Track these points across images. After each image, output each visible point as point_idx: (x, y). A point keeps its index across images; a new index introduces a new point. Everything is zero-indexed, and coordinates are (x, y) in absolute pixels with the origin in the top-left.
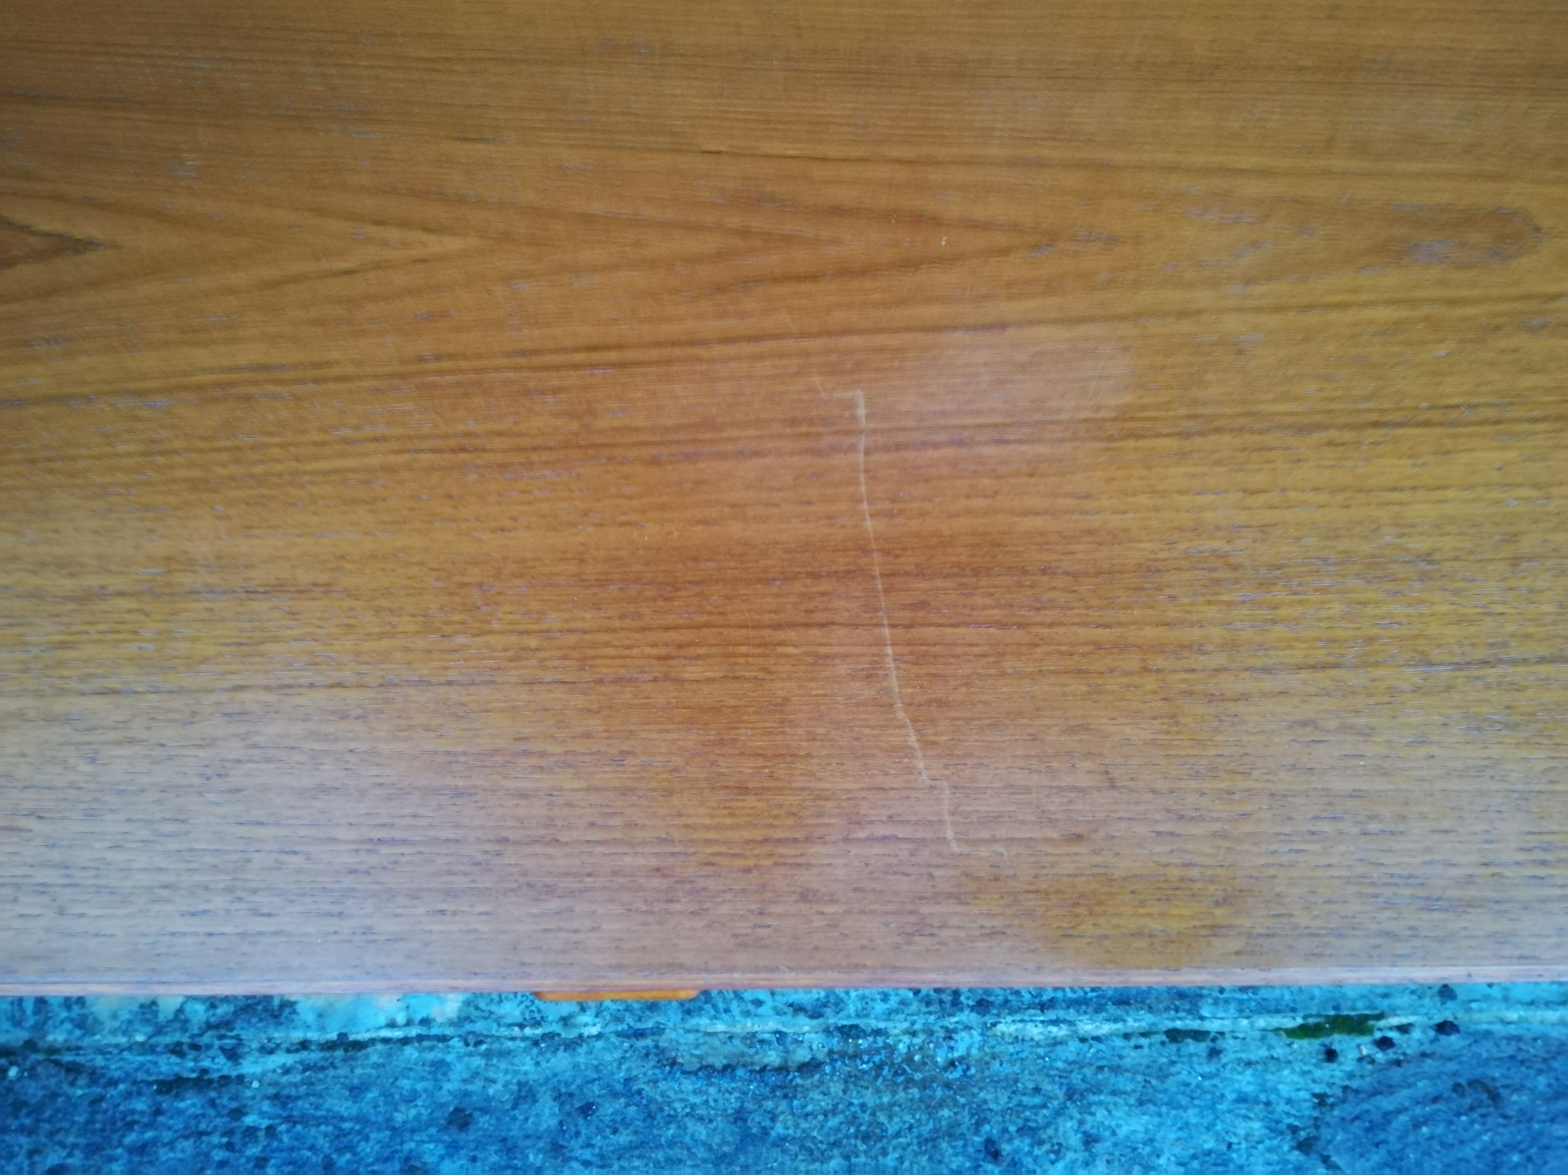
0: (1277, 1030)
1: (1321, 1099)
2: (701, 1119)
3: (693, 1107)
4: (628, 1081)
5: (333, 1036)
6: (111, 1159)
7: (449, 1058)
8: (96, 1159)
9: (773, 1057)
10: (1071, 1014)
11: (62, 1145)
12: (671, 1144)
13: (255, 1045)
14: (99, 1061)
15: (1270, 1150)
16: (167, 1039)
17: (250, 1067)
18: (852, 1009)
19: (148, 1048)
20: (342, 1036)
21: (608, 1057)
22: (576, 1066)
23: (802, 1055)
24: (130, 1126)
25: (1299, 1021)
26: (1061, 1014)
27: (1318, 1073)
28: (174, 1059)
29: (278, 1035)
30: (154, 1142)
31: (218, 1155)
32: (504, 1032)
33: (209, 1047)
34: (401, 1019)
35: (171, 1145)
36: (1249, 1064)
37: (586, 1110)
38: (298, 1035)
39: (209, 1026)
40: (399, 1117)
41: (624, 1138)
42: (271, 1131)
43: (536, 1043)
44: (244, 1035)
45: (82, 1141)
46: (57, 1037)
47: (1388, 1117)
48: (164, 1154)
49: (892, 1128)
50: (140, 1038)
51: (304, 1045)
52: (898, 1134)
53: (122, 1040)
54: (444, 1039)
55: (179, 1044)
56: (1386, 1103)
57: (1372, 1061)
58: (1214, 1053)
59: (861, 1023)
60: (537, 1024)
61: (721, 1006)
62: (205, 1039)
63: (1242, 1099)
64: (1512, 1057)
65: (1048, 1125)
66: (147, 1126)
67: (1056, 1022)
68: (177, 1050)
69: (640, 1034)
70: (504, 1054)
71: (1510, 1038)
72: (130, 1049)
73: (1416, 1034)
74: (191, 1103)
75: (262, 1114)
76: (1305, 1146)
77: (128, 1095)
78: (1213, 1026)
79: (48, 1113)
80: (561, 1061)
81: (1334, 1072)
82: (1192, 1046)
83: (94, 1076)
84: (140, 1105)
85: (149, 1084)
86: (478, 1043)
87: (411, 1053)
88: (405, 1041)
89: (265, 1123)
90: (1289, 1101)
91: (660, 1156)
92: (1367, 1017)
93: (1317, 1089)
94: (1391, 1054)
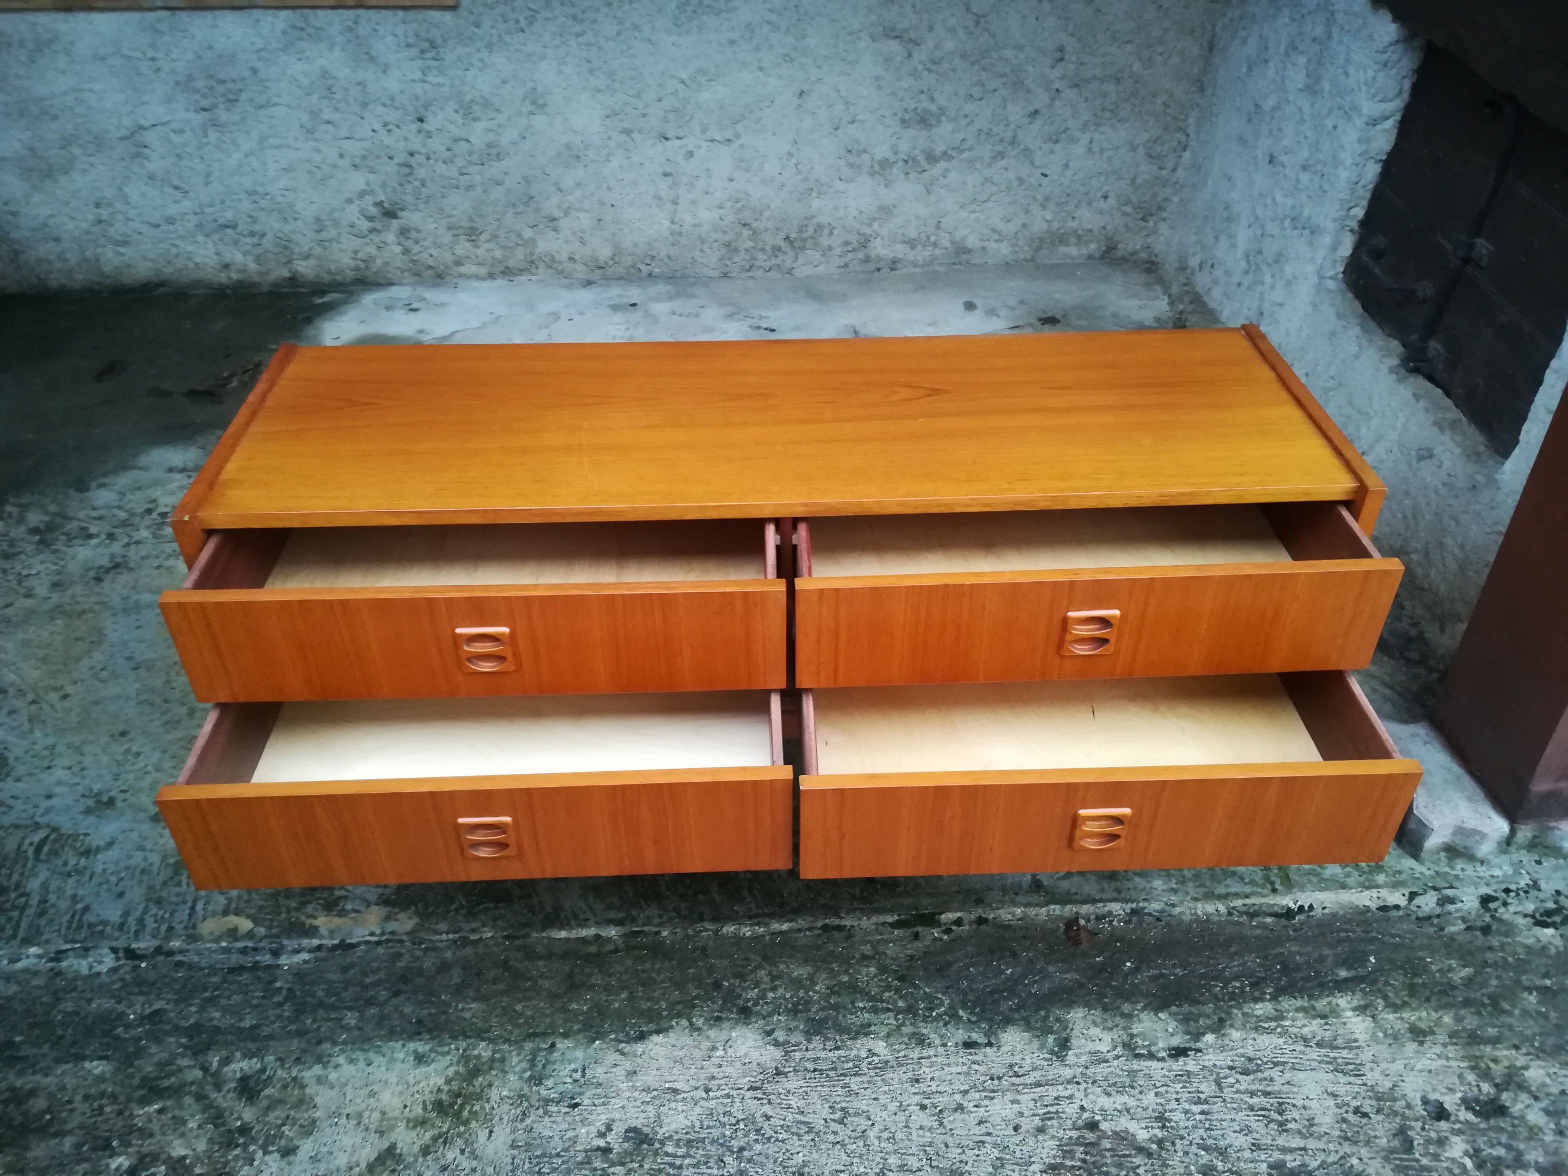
0: (884, 924)
1: (912, 957)
2: (546, 978)
3: (543, 973)
4: (506, 961)
5: (336, 942)
6: (191, 1005)
7: (403, 951)
8: (182, 1006)
9: (593, 949)
10: (767, 920)
11: (164, 999)
12: (527, 990)
13: (290, 948)
14: (196, 959)
15: (881, 980)
16: (240, 944)
17: (284, 960)
18: (640, 922)
19: (227, 951)
20: (343, 941)
21: (495, 949)
22: (476, 953)
23: (610, 947)
24: (206, 990)
25: (896, 917)
26: (761, 920)
27: (910, 946)
28: (241, 956)
29: (305, 942)
30: (218, 996)
31: (255, 1002)
32: (437, 937)
33: (264, 948)
34: (378, 932)
35: (229, 998)
36: (869, 942)
37: (479, 974)
38: (316, 942)
39: (266, 937)
40: (368, 980)
41: (501, 987)
42: (289, 990)
43: (455, 942)
44: (286, 942)
45: (176, 997)
46: (175, 944)
47: (950, 964)
48: (223, 1002)
49: (659, 979)
50: (224, 944)
51: (319, 948)
52: (663, 982)
53: (214, 946)
54: (401, 941)
55: (246, 947)
56: (949, 958)
57: (941, 939)
58: (849, 937)
59: (646, 928)
60: (456, 932)
61: (565, 922)
62: (263, 944)
63: (865, 957)
64: (1023, 937)
65: (751, 972)
66: (216, 989)
67: (758, 924)
68: (244, 951)
69: (518, 938)
70: (435, 949)
71: (1021, 928)
72: (215, 951)
73: (967, 927)
74: (244, 978)
75: (287, 981)
76: (901, 979)
77: (209, 975)
78: (848, 922)
79: (158, 985)
80: (469, 951)
81: (918, 944)
82: (836, 934)
83: (191, 966)
84: (215, 979)
85: (223, 969)
86: (422, 943)
87: (380, 950)
88: (378, 943)
89: (287, 986)
90: (892, 959)
91: (520, 995)
92: (934, 914)
93: (909, 952)
94: (952, 935)
